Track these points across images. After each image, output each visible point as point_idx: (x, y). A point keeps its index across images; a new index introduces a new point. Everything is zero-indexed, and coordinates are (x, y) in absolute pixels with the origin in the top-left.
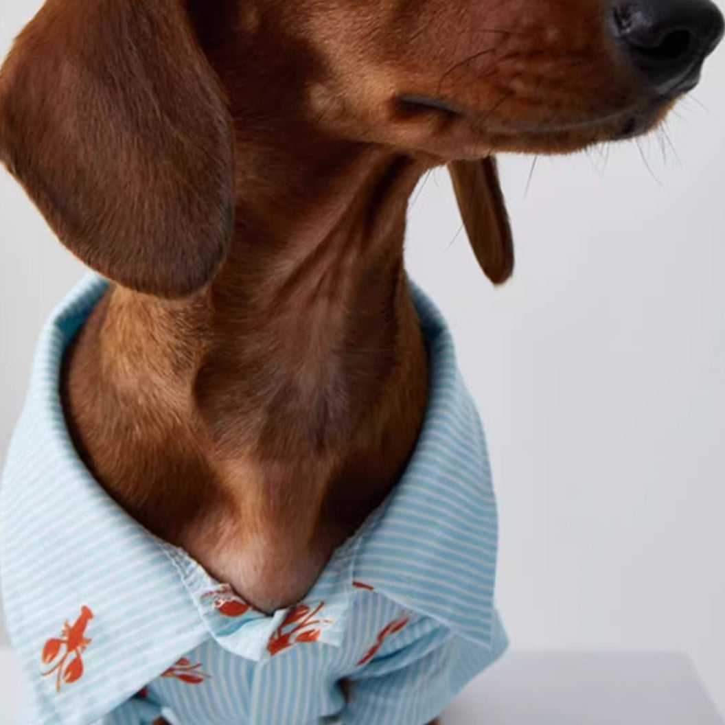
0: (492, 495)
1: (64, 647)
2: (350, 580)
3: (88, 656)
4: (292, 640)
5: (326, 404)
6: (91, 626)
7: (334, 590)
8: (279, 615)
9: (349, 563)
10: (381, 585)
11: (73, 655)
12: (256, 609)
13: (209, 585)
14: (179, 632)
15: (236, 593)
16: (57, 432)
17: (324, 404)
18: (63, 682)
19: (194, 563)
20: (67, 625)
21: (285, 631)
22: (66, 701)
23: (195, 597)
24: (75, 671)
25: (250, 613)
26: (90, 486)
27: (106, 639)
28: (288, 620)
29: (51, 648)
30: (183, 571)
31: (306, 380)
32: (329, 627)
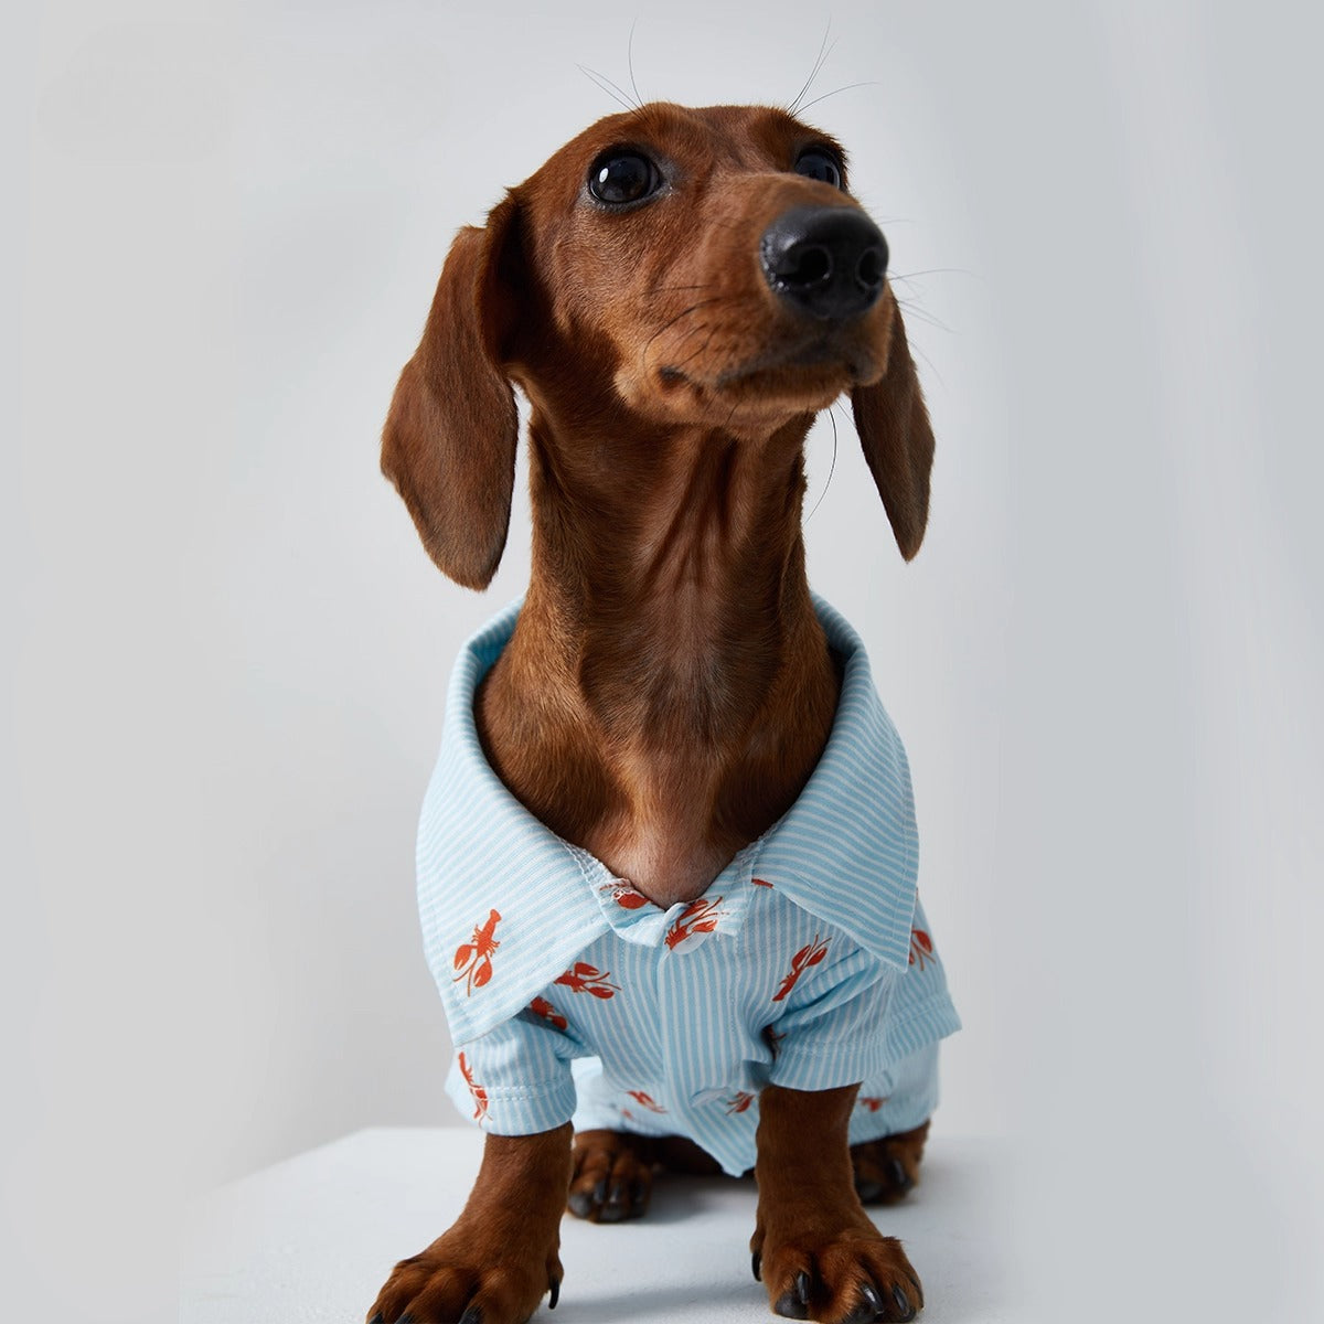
0: (914, 825)
1: (474, 952)
2: (750, 877)
3: (496, 959)
4: (689, 931)
5: (707, 695)
6: (499, 928)
7: (733, 887)
8: (676, 909)
9: (749, 862)
10: (780, 883)
11: (482, 959)
12: (654, 903)
13: (609, 879)
14: (580, 926)
15: (634, 886)
16: (464, 725)
17: (704, 691)
18: (473, 986)
19: (596, 861)
20: (476, 929)
21: (683, 923)
22: (477, 1004)
23: (594, 888)
24: (485, 975)
25: (648, 907)
26: (497, 788)
27: (514, 941)
28: (686, 913)
29: (463, 954)
30: (583, 865)
31: (684, 666)
32: (725, 918)
